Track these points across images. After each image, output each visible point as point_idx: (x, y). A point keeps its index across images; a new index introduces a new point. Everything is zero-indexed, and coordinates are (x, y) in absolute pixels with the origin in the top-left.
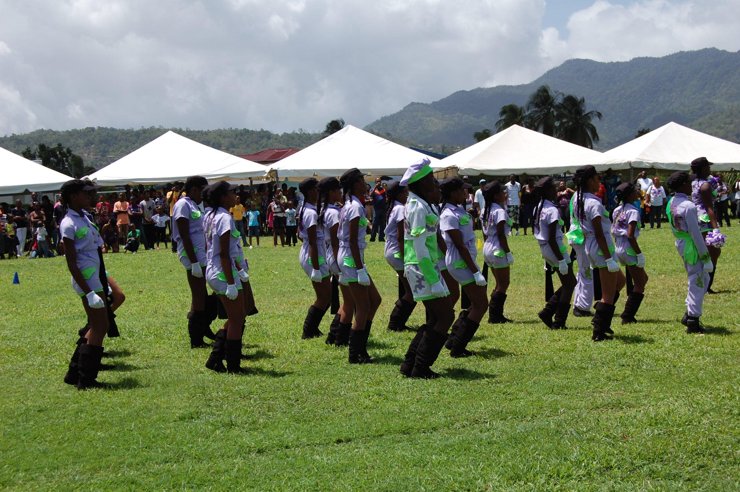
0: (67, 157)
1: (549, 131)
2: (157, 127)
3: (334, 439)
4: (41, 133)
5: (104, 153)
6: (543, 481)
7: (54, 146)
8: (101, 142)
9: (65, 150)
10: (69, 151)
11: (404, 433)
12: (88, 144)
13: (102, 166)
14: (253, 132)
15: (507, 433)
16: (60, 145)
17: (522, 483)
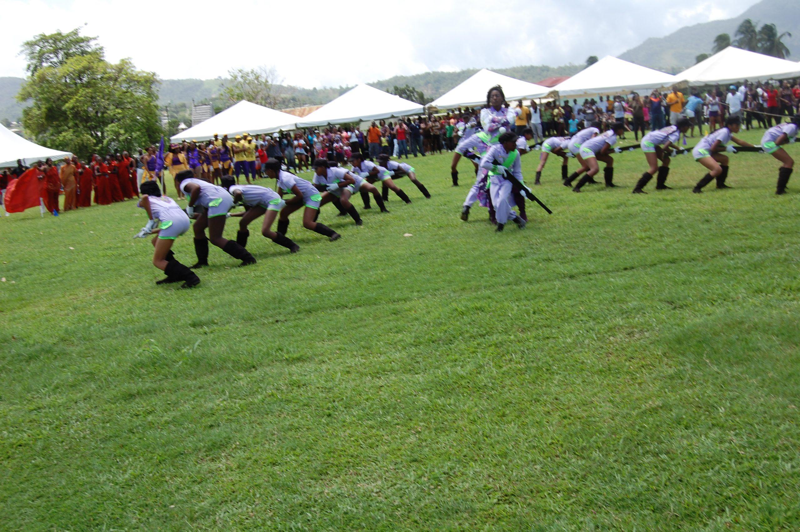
0: (413, 93)
1: (753, 49)
2: (471, 68)
3: (622, 268)
4: (396, 78)
5: (437, 89)
6: (779, 293)
7: (404, 87)
8: (435, 82)
9: (411, 89)
10: (414, 89)
11: (671, 262)
12: (427, 83)
13: (437, 98)
14: (537, 67)
15: (748, 261)
16: (407, 86)
17: (764, 294)
